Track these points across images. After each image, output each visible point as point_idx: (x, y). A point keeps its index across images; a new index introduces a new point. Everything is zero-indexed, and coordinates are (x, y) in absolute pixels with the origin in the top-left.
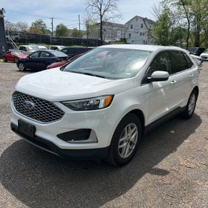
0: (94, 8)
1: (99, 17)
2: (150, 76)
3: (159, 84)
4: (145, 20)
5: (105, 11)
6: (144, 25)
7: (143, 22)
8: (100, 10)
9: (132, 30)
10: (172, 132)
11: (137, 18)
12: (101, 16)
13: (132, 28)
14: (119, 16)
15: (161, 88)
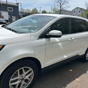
0: (58, 3)
1: (60, 7)
2: (48, 34)
3: (57, 39)
4: (81, 9)
5: (62, 4)
6: (81, 11)
7: (80, 10)
8: (61, 4)
9: (75, 13)
10: (71, 70)
11: (77, 8)
12: (61, 7)
13: (75, 12)
14: (69, 7)
15: (59, 42)
